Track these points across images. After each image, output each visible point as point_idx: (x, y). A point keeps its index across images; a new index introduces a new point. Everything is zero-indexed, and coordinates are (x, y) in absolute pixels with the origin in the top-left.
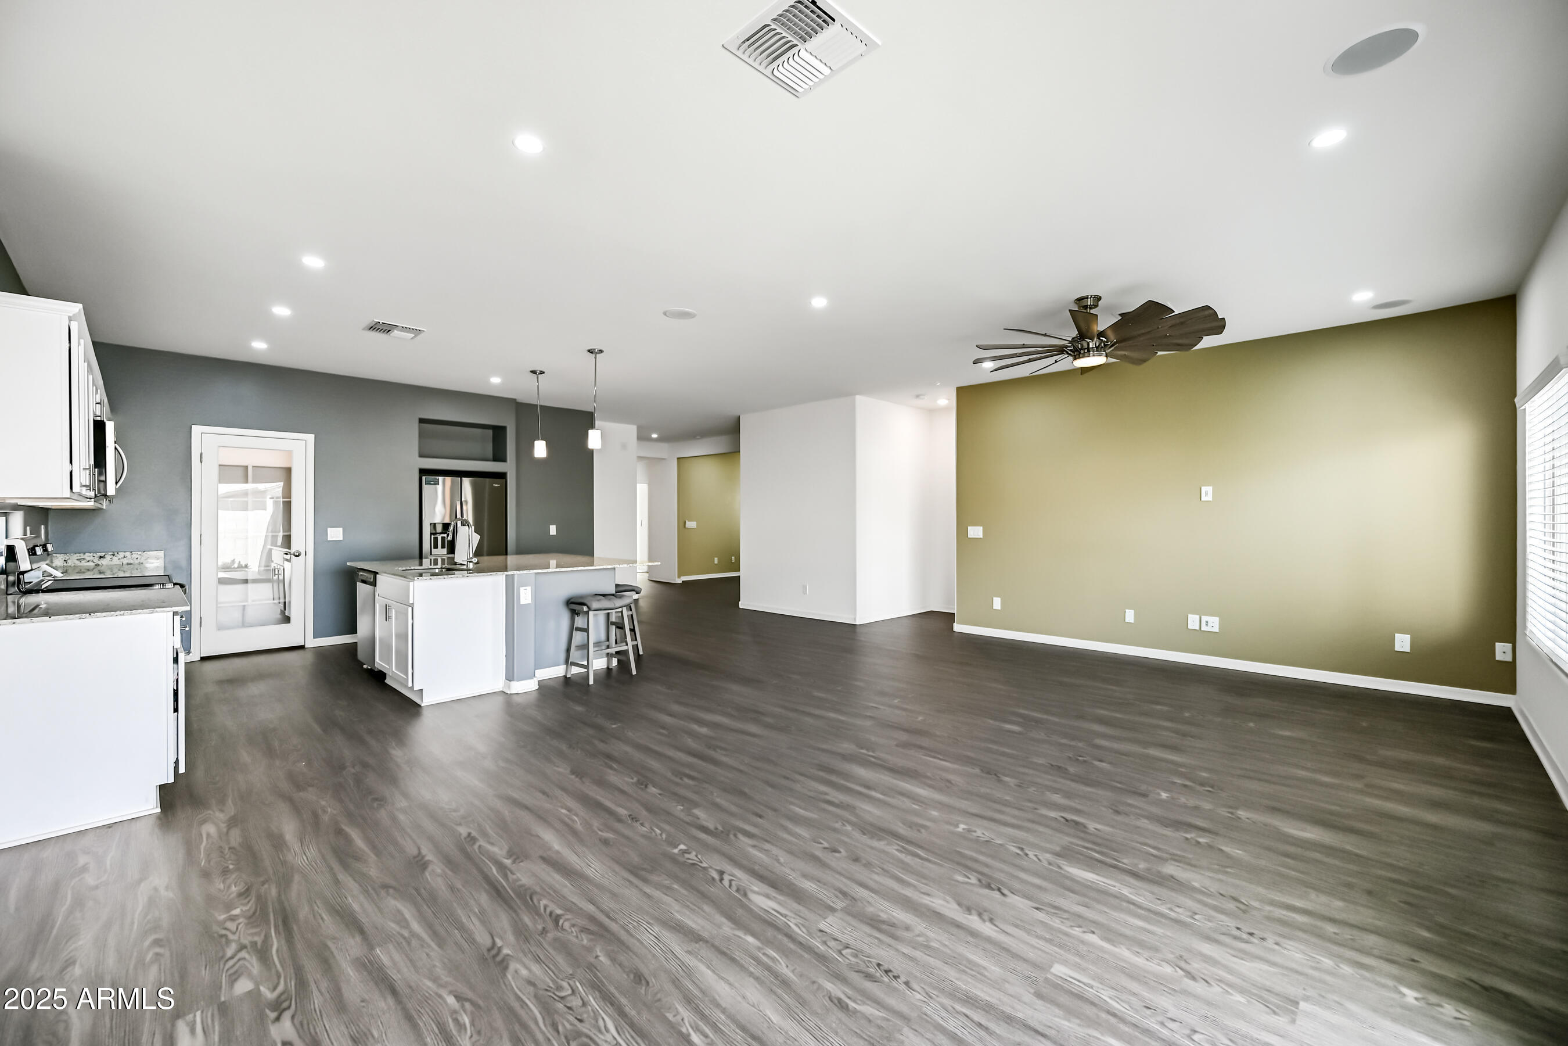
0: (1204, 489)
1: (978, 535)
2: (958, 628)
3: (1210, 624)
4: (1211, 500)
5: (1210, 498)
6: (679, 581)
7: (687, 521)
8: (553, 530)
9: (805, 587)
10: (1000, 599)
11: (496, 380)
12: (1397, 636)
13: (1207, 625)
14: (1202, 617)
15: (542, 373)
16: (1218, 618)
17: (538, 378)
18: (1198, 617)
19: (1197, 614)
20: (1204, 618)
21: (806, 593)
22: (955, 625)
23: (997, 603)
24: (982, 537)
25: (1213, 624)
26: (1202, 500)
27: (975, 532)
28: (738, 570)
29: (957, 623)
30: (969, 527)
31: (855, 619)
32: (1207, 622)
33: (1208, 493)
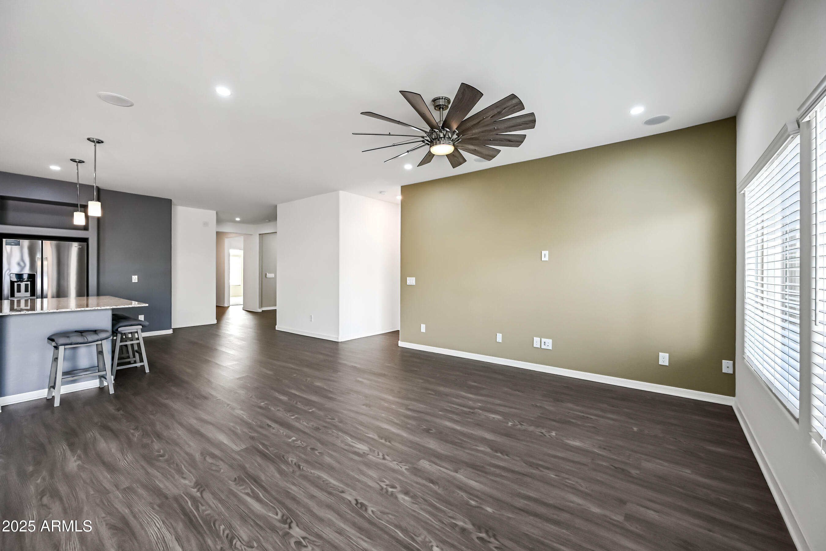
0: (543, 252)
1: (413, 283)
2: (401, 344)
3: (547, 344)
4: (548, 260)
5: (546, 259)
6: (260, 310)
7: (267, 274)
8: (135, 279)
9: (311, 317)
10: (425, 325)
11: (55, 168)
12: (661, 354)
13: (545, 345)
14: (542, 339)
15: (81, 162)
16: (551, 340)
17: (77, 165)
18: (539, 339)
19: (539, 337)
20: (543, 340)
21: (312, 321)
22: (399, 342)
23: (423, 328)
24: (415, 284)
25: (548, 344)
26: (542, 260)
27: (411, 281)
28: (276, 306)
29: (400, 341)
30: (407, 278)
31: (338, 338)
32: (545, 343)
33: (545, 255)
